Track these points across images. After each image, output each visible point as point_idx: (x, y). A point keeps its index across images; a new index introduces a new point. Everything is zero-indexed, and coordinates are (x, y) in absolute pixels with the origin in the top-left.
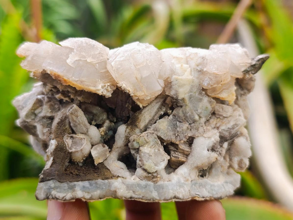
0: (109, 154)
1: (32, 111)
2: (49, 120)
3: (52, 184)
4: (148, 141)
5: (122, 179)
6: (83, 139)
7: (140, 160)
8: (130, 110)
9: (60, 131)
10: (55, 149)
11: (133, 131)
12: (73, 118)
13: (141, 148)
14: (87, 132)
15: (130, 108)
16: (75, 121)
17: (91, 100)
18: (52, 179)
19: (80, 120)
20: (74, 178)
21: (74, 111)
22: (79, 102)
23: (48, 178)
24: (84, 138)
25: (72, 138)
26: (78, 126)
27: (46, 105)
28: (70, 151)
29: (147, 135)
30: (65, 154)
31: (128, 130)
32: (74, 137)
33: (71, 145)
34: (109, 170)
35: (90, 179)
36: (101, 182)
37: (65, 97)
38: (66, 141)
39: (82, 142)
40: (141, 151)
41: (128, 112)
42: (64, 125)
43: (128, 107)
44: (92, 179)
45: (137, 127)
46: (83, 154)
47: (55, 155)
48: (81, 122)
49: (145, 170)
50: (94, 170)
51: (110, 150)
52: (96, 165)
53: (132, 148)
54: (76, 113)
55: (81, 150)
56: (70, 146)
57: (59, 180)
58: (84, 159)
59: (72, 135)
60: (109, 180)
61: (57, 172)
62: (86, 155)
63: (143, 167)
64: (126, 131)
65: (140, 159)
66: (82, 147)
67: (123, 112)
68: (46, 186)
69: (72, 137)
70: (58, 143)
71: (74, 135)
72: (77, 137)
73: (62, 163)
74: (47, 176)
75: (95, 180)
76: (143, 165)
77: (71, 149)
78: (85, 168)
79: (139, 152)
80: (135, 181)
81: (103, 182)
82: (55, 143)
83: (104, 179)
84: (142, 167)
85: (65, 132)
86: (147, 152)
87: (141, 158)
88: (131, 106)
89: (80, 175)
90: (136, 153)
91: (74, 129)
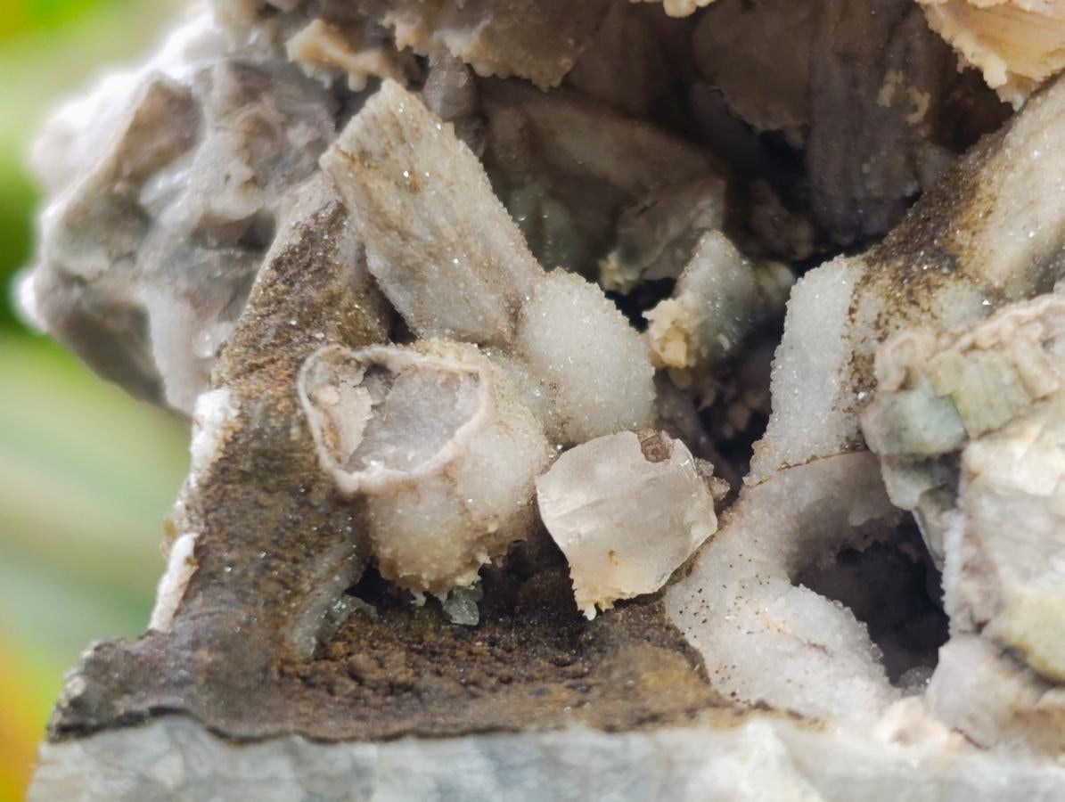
0: (708, 522)
1: (120, 187)
2: (239, 254)
3: (157, 758)
4: (1047, 385)
5: (787, 725)
6: (466, 383)
7: (971, 569)
8: (923, 133)
9: (275, 320)
10: (215, 465)
11: (915, 303)
12: (375, 196)
13: (976, 455)
14: (515, 332)
15: (915, 118)
16: (396, 228)
17: (566, 63)
18: (159, 712)
19: (441, 220)
20: (362, 710)
21: (383, 134)
22: (463, 80)
23: (123, 705)
24: (474, 377)
25: (378, 383)
26: (432, 271)
27: (218, 129)
28: (350, 481)
29: (1037, 331)
30: (304, 504)
31: (873, 303)
32: (394, 367)
33: (365, 434)
34: (693, 657)
35: (500, 722)
36: (597, 751)
37: (356, 46)
38: (314, 401)
39: (458, 406)
40: (976, 481)
41: (911, 159)
42: (314, 266)
43: (902, 104)
44: (518, 723)
45: (955, 266)
46: (465, 511)
47: (211, 516)
48: (450, 233)
49: (1012, 655)
50: (567, 657)
51: (722, 489)
52: (591, 614)
53: (896, 449)
54: (398, 154)
55: (446, 473)
56: (352, 440)
57: (221, 724)
58: (484, 559)
59: (376, 351)
60: (668, 736)
61: (211, 650)
62: (492, 528)
63: (997, 627)
64: (852, 311)
65: (970, 551)
66: (446, 452)
67: (865, 159)
68: (107, 777)
69: (376, 369)
70: (241, 416)
71: (394, 354)
72: (416, 369)
73: (273, 587)
74: (125, 688)
75: (541, 731)
76: (1000, 607)
77: (362, 467)
78: (493, 643)
79: (963, 485)
80: (913, 756)
81: (606, 754)
82: (219, 416)
83: (618, 722)
84: (986, 632)
85: (321, 326)
86: (1032, 489)
87: (979, 545)
88: (927, 96)
89: (418, 694)
90: (937, 501)
91: (401, 300)
